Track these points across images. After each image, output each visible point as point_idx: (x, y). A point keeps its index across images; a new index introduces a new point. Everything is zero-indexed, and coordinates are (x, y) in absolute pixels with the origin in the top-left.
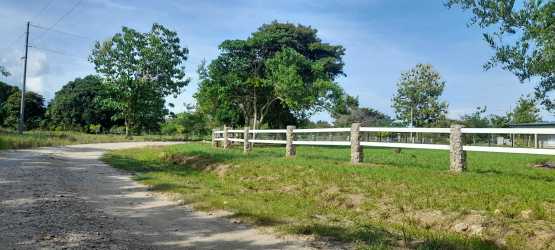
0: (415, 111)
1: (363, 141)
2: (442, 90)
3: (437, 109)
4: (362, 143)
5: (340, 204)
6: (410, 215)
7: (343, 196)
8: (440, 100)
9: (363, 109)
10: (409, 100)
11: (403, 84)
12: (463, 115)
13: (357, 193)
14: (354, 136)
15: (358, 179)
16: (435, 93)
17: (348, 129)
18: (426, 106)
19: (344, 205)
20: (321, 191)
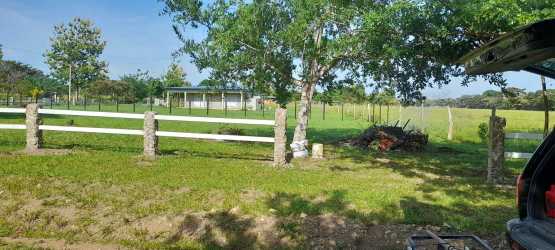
0: (73, 68)
1: (42, 124)
2: (102, 49)
3: (97, 68)
4: (41, 127)
5: (48, 223)
6: (135, 225)
7: (49, 211)
8: (100, 59)
9: (8, 63)
10: (66, 56)
11: (58, 38)
12: (122, 75)
13: (65, 205)
14: (31, 118)
15: (58, 183)
16: (96, 51)
17: (22, 110)
18: (85, 64)
19: (53, 224)
20: (17, 209)
